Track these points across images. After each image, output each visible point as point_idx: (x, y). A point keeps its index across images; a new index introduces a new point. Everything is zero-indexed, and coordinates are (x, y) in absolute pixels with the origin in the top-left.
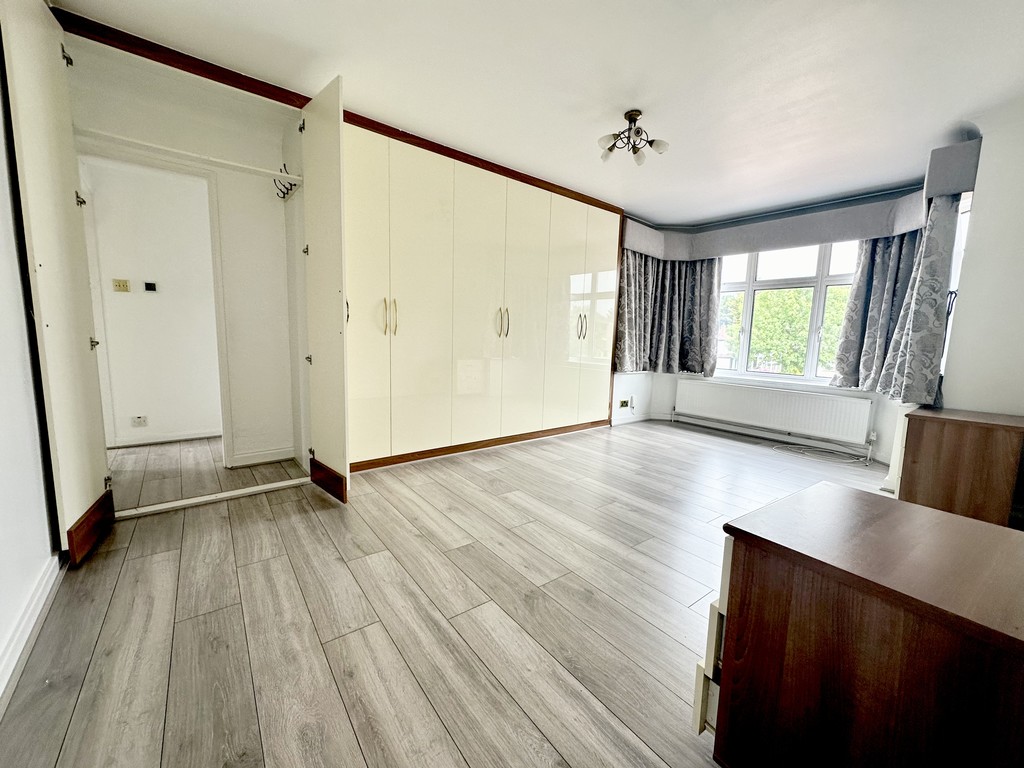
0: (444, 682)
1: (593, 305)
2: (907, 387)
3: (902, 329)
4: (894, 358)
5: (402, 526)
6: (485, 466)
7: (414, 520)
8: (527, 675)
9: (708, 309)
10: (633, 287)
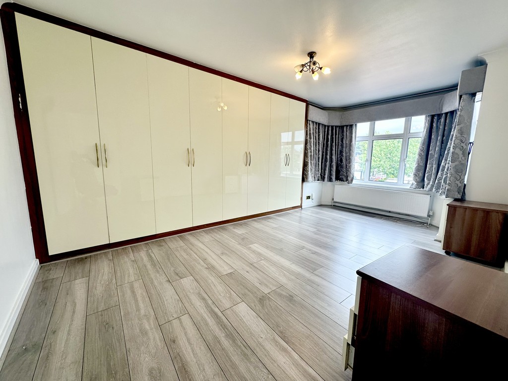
0: (220, 344)
1: (292, 148)
2: (448, 190)
3: (446, 160)
4: (442, 175)
5: (199, 263)
6: (239, 231)
7: (205, 260)
8: (260, 340)
9: (350, 150)
10: (312, 139)
